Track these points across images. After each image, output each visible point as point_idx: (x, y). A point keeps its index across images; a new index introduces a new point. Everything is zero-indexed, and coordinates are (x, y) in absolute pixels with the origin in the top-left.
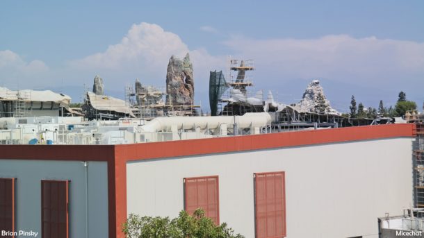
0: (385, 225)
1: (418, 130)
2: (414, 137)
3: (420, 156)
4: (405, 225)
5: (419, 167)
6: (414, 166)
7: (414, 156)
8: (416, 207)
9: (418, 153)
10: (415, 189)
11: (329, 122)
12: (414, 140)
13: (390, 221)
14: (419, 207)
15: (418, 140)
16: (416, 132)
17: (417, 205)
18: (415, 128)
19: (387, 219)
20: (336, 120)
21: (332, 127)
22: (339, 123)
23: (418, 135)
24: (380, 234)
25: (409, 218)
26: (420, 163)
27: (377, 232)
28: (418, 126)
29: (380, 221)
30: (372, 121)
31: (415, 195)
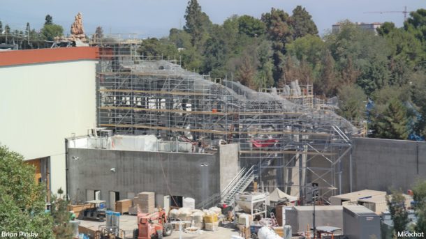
0: (71, 145)
1: (101, 54)
2: (97, 60)
3: (102, 78)
4: (90, 144)
5: (102, 88)
6: (97, 88)
7: (97, 78)
8: (98, 127)
9: (101, 75)
10: (98, 110)
11: (8, 43)
12: (97, 62)
13: (77, 141)
14: (102, 127)
15: (100, 63)
16: (99, 55)
17: (100, 125)
18: (98, 51)
19: (73, 139)
20: (16, 42)
21: (12, 48)
22: (19, 45)
23: (101, 58)
24: (66, 153)
25: (93, 137)
26: (102, 85)
27: (64, 151)
28: (101, 49)
29: (66, 141)
30: (52, 44)
31: (97, 115)
